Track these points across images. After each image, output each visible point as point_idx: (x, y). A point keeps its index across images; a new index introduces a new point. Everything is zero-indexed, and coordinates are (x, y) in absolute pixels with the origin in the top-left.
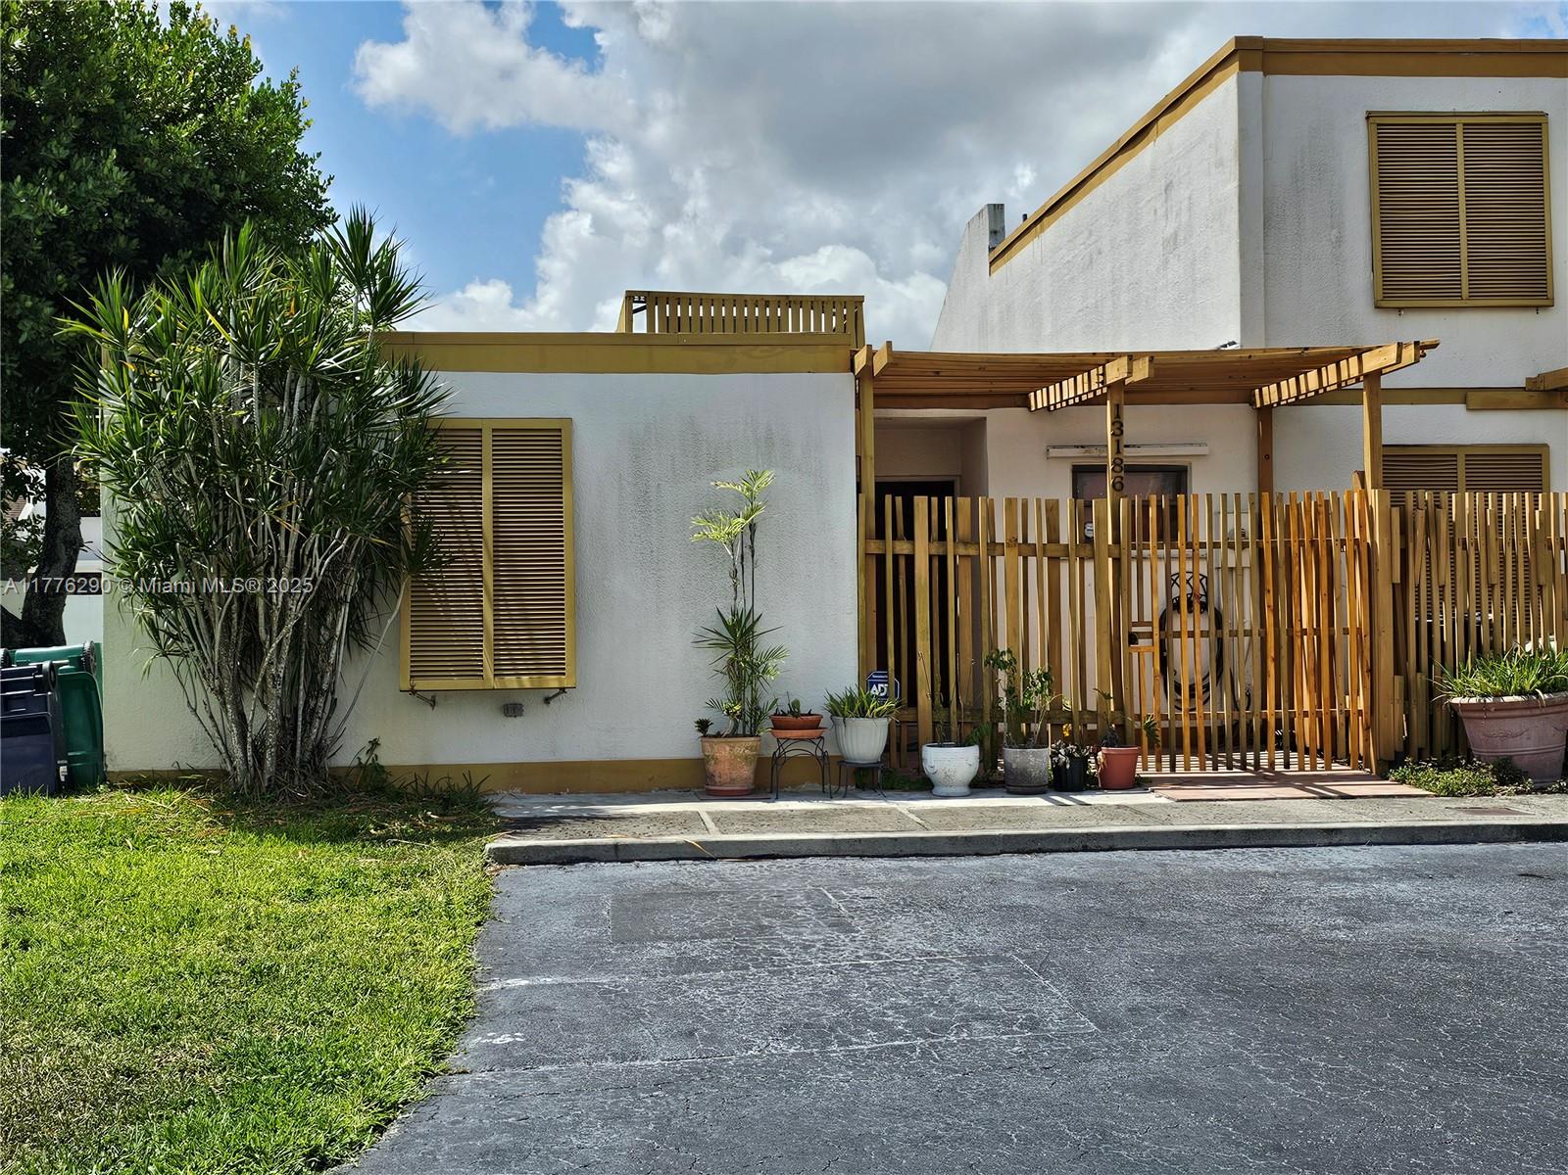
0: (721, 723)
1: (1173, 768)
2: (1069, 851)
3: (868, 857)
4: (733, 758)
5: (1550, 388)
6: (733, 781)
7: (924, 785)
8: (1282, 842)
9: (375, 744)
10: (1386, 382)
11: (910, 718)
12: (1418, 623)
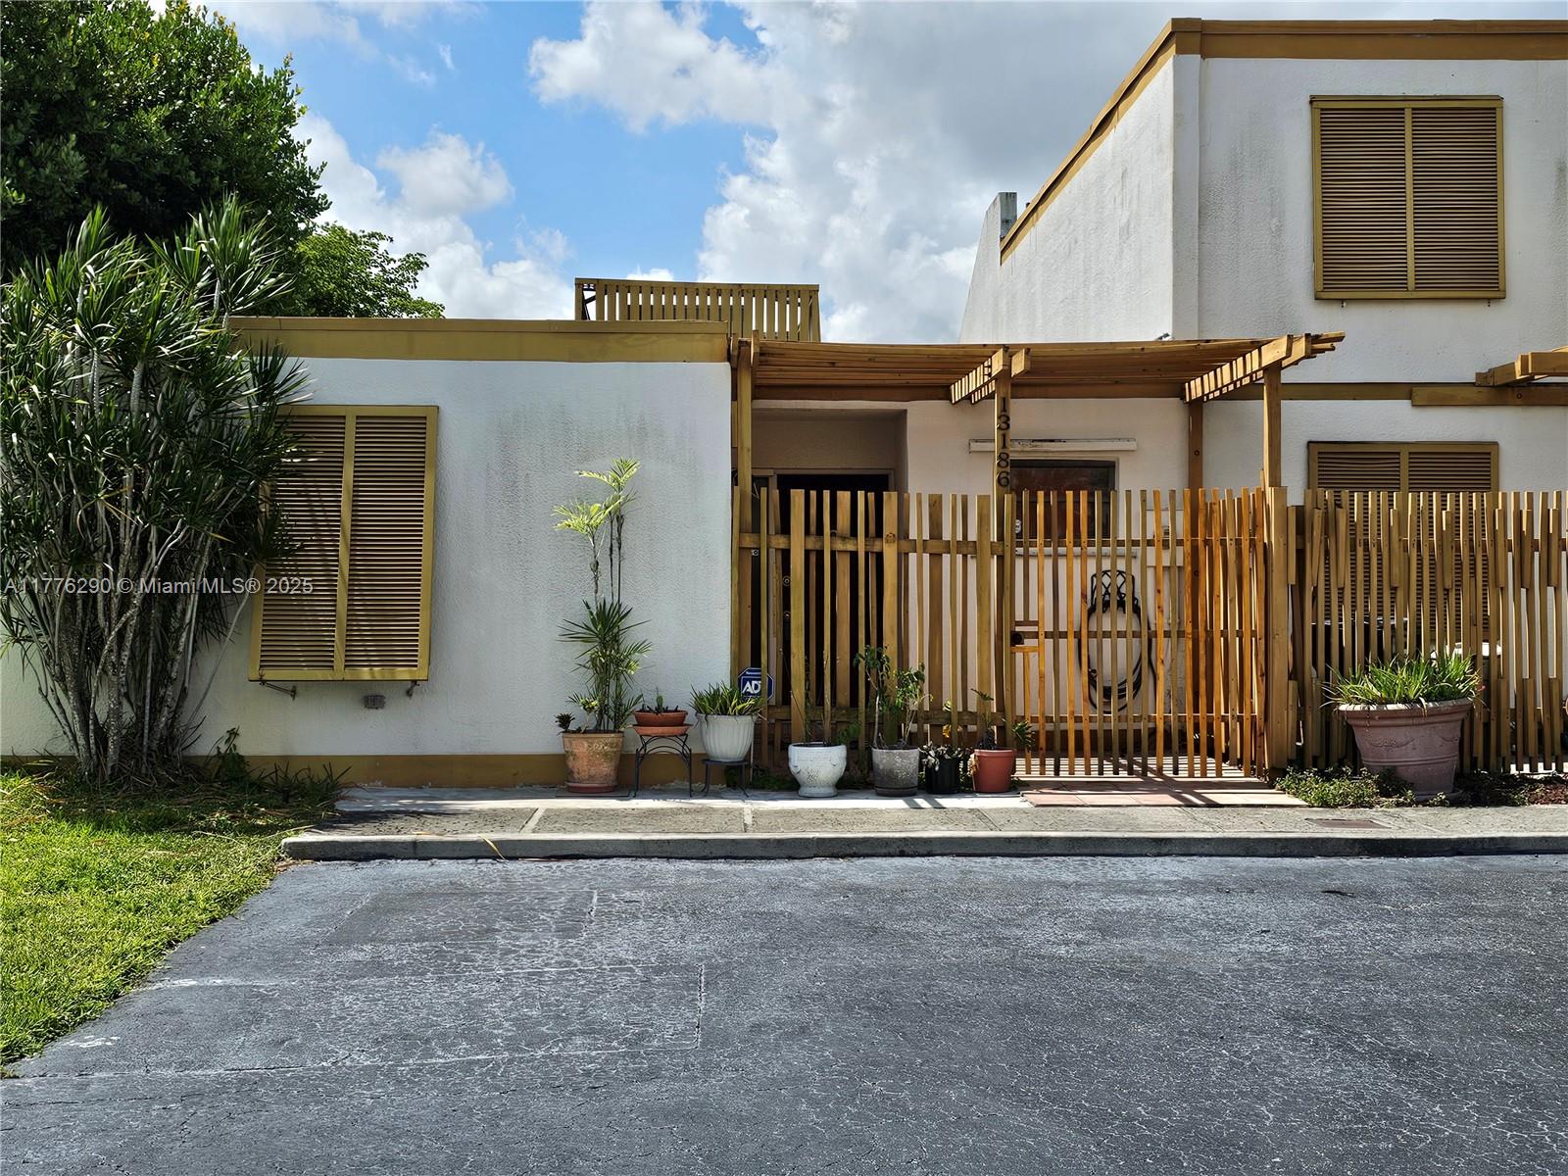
0: (581, 719)
1: (1057, 772)
2: (885, 856)
3: (676, 858)
4: (592, 755)
5: (1499, 383)
6: (591, 778)
7: (790, 785)
8: (1108, 851)
9: (233, 733)
10: (1287, 376)
11: (783, 716)
12: (1315, 628)
